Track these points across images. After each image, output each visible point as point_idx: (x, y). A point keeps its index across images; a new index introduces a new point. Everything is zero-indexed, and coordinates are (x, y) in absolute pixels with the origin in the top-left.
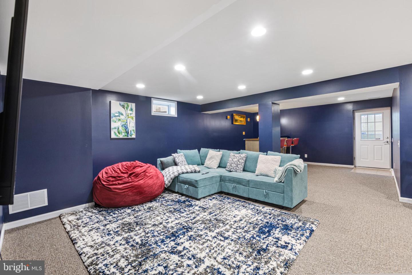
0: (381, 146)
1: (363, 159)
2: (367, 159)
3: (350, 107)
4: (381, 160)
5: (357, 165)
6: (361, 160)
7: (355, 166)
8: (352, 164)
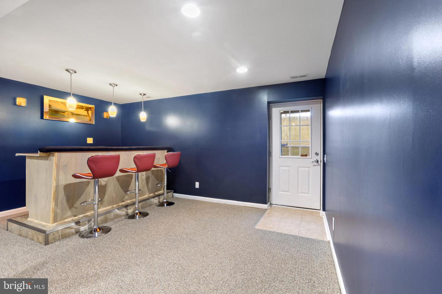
0: (307, 169)
1: (282, 191)
2: (288, 192)
3: (264, 98)
4: (308, 193)
5: (273, 202)
6: (280, 192)
7: (271, 204)
8: (265, 203)
